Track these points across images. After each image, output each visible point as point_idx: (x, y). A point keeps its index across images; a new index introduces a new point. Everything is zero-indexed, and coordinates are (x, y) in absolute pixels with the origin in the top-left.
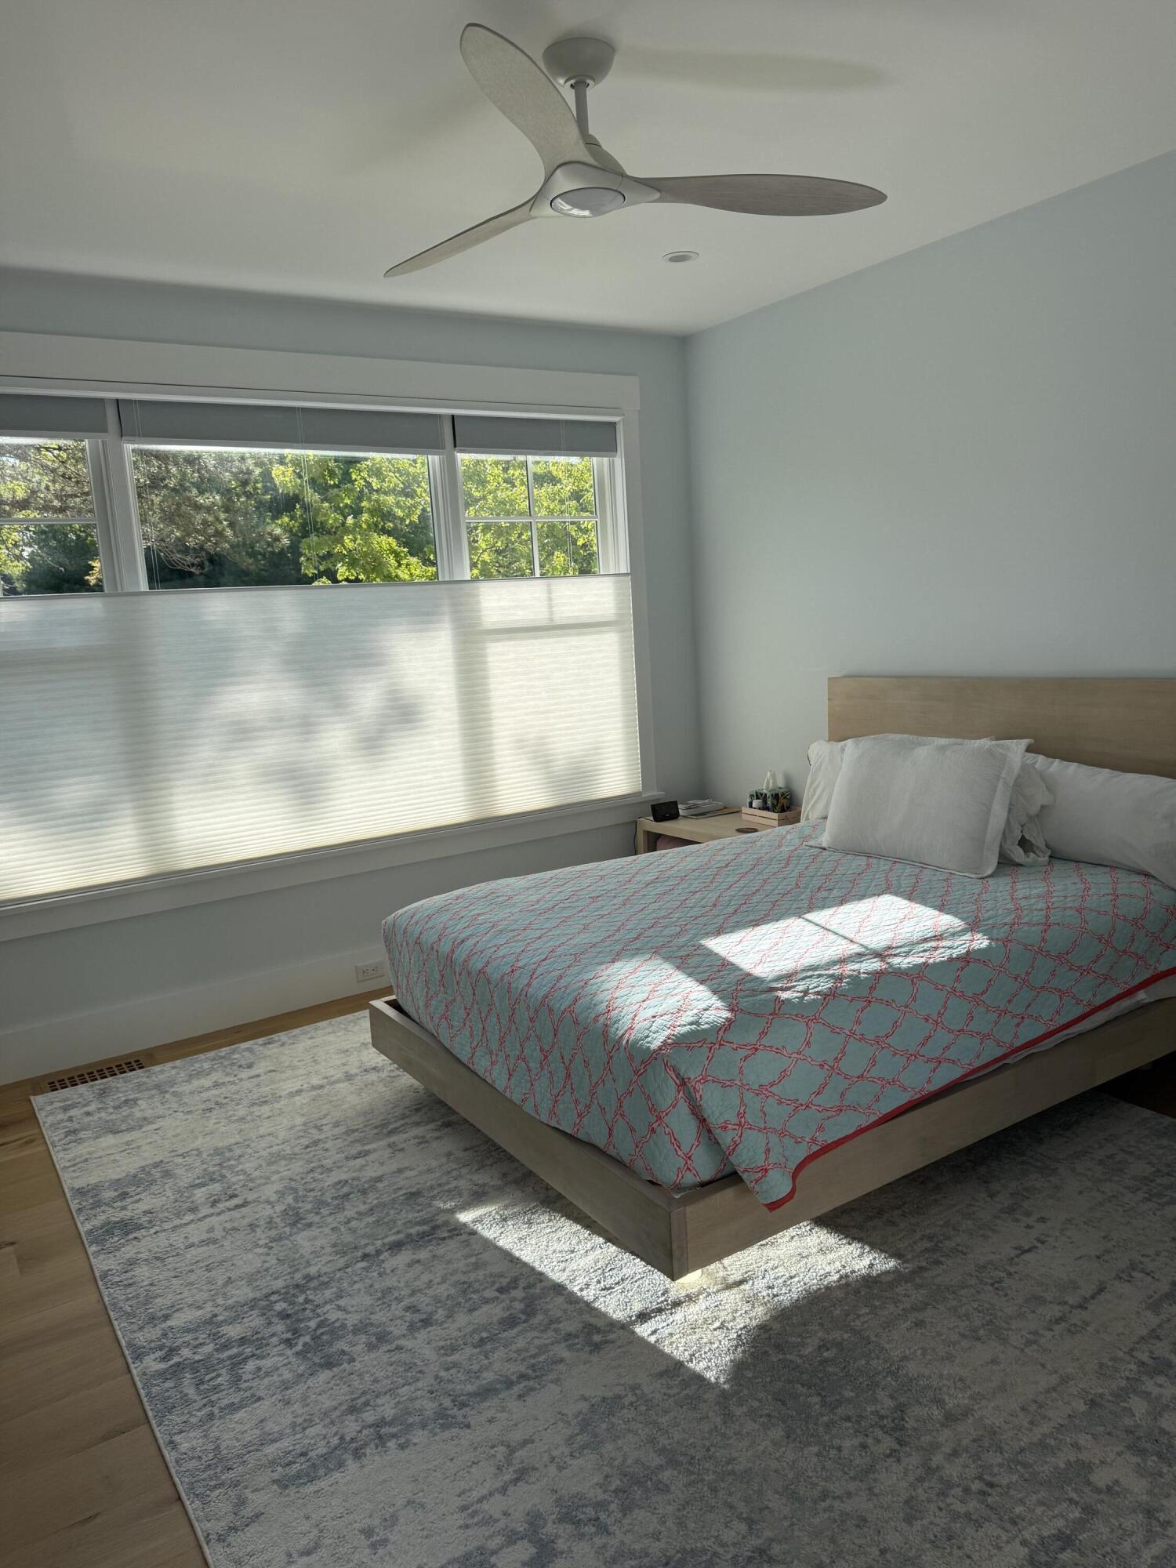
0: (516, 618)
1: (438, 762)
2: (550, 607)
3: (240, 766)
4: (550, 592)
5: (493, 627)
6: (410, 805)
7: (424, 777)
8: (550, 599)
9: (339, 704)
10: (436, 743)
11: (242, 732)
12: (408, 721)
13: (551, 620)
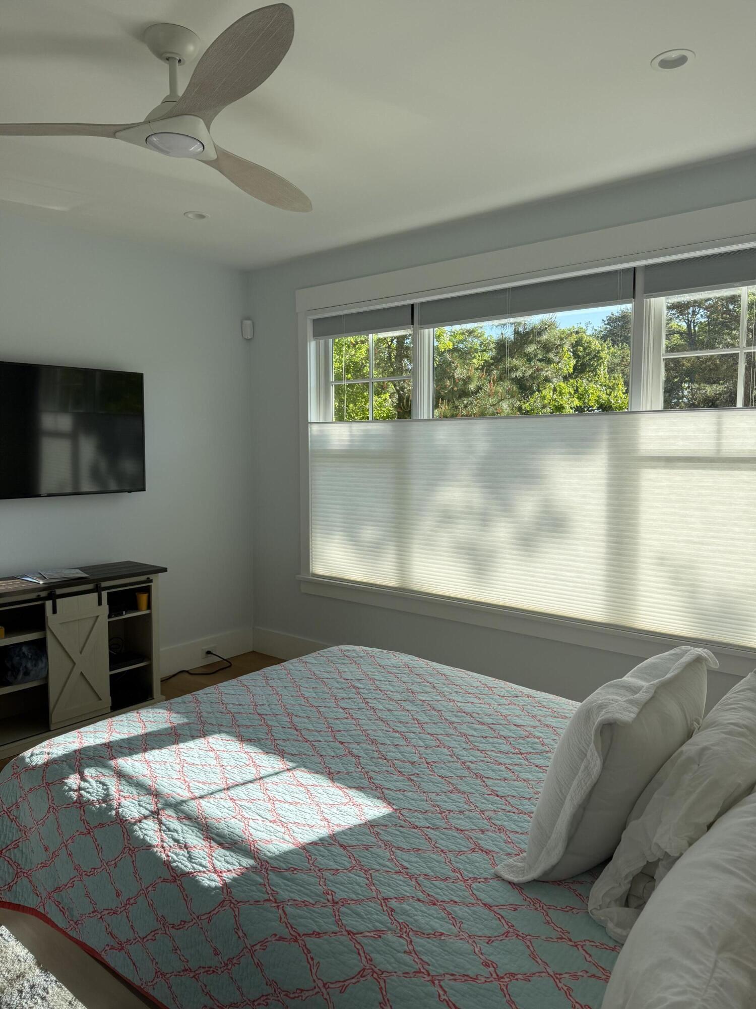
0: (675, 448)
1: (582, 565)
2: (719, 438)
3: (445, 538)
4: (719, 424)
5: (648, 455)
6: (554, 593)
7: (568, 574)
8: (719, 431)
9: (507, 508)
10: (582, 548)
11: (447, 517)
12: (556, 532)
13: (718, 451)
